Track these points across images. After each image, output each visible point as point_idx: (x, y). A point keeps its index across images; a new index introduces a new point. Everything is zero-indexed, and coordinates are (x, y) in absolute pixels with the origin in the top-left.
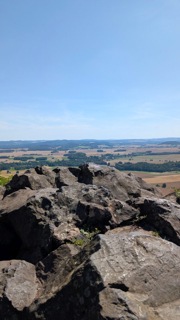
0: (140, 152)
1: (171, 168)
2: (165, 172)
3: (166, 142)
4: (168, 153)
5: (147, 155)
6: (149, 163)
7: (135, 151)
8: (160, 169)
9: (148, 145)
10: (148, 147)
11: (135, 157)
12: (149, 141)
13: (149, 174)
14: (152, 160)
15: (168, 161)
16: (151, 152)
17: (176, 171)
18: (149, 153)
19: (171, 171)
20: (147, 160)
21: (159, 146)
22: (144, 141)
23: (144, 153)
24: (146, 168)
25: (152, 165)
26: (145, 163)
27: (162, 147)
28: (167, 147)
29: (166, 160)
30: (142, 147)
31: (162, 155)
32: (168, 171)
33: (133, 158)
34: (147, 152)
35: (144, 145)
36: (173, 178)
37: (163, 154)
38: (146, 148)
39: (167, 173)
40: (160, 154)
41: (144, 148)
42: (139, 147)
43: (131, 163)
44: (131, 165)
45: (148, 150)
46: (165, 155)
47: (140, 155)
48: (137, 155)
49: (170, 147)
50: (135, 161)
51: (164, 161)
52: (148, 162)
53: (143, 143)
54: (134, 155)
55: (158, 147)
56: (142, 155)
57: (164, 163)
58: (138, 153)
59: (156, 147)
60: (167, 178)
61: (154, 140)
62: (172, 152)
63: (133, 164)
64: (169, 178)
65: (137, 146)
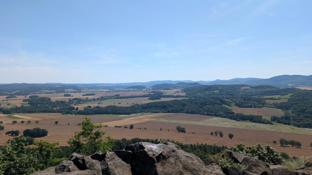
0: (109, 96)
1: (137, 110)
2: (132, 114)
3: (132, 86)
4: (135, 96)
5: (116, 98)
6: (117, 107)
7: (104, 95)
8: (128, 111)
9: (116, 89)
10: (117, 91)
11: (104, 101)
12: (118, 86)
13: (118, 116)
14: (120, 103)
15: (135, 103)
16: (119, 95)
17: (142, 112)
18: (118, 97)
19: (137, 113)
20: (116, 103)
21: (126, 89)
22: (113, 86)
23: (113, 97)
24: (114, 111)
25: (120, 108)
26: (113, 106)
27: (129, 91)
28: (133, 91)
29: (133, 103)
30: (111, 91)
31: (129, 98)
32: (135, 113)
33: (102, 101)
34: (115, 96)
35: (112, 89)
36: (139, 119)
37: (131, 98)
38: (114, 92)
39: (133, 115)
40: (128, 97)
41: (113, 92)
42: (108, 91)
43: (100, 107)
44: (100, 109)
45: (116, 93)
46: (132, 98)
47: (109, 99)
48: (106, 99)
49: (136, 91)
50: (104, 104)
51: (131, 103)
52: (116, 105)
53: (111, 87)
54: (103, 99)
55: (126, 91)
56: (110, 99)
57: (131, 106)
58: (107, 97)
59: (124, 91)
60: (134, 119)
61: (121, 85)
62: (138, 95)
63: (102, 108)
64: (136, 119)
65: (106, 90)
